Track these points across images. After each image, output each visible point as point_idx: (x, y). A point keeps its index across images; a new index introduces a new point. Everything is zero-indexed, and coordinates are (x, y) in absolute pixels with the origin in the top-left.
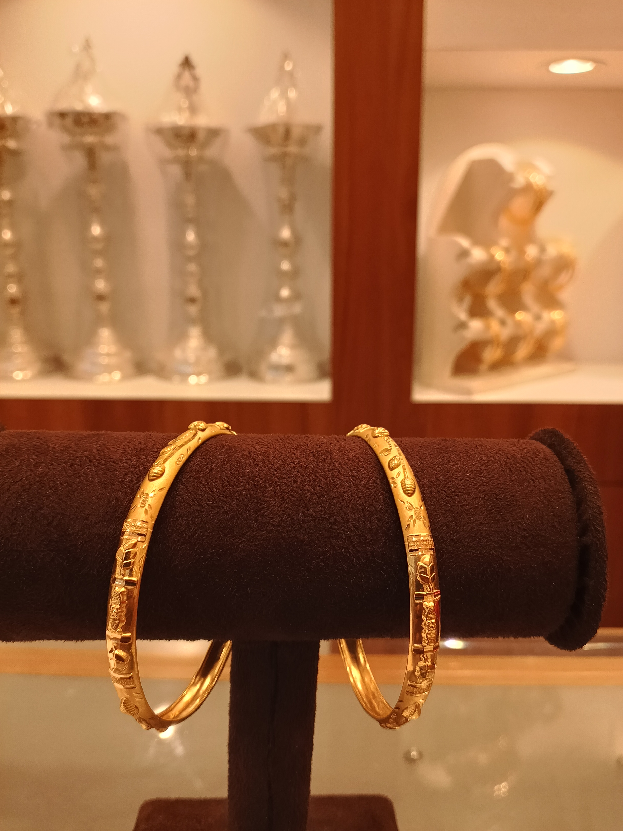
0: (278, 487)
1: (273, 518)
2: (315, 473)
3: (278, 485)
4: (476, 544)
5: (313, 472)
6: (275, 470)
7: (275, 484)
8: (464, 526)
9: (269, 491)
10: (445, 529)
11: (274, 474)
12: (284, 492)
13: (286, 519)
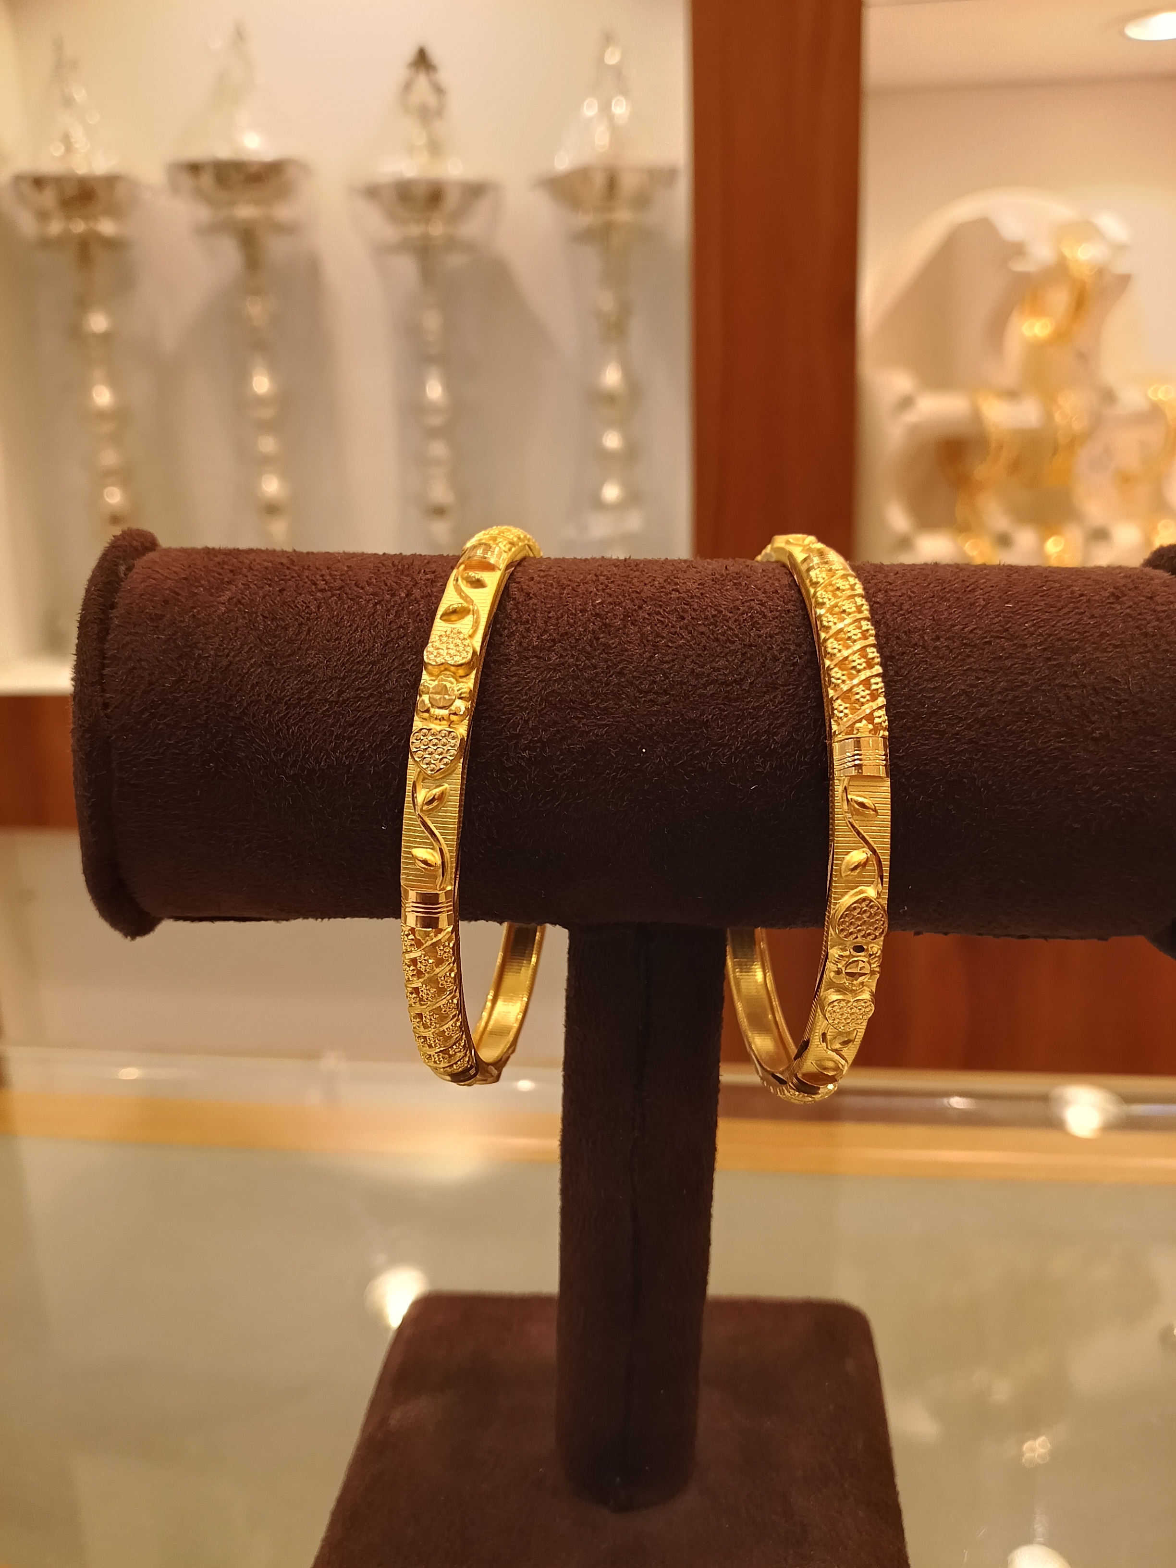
0: (649, 628)
1: (639, 677)
2: (716, 605)
3: (648, 624)
4: (1022, 727)
5: (713, 606)
6: (643, 600)
7: (645, 623)
8: (1000, 693)
9: (632, 634)
10: (963, 700)
11: (640, 607)
12: (658, 635)
13: (662, 681)
